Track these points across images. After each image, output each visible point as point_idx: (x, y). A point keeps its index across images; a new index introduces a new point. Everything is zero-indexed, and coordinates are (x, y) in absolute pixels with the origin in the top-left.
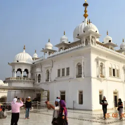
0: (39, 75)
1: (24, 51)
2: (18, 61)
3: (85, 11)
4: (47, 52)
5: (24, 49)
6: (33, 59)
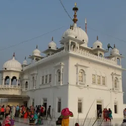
0: (27, 82)
1: (14, 59)
2: (6, 69)
3: (75, 16)
4: (33, 59)
5: (14, 56)
6: (22, 66)
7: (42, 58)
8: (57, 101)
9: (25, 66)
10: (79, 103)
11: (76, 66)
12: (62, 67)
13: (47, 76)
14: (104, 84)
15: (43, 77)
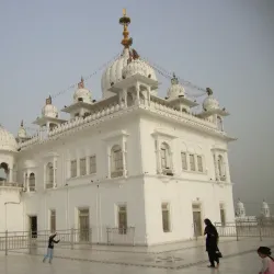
0: (32, 174)
3: (125, 34)
4: (45, 125)
7: (63, 122)
8: (116, 210)
9: (24, 140)
10: (163, 212)
11: (153, 135)
12: (124, 140)
13: (83, 160)
14: (201, 170)
15: (73, 162)
